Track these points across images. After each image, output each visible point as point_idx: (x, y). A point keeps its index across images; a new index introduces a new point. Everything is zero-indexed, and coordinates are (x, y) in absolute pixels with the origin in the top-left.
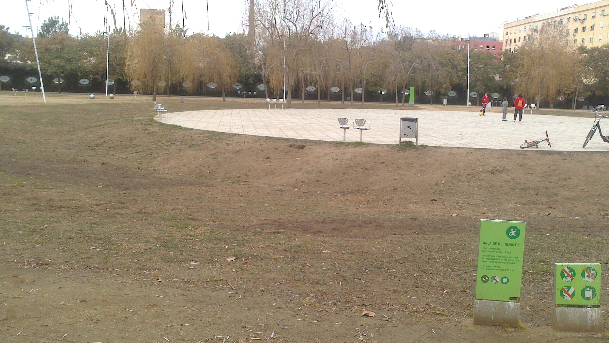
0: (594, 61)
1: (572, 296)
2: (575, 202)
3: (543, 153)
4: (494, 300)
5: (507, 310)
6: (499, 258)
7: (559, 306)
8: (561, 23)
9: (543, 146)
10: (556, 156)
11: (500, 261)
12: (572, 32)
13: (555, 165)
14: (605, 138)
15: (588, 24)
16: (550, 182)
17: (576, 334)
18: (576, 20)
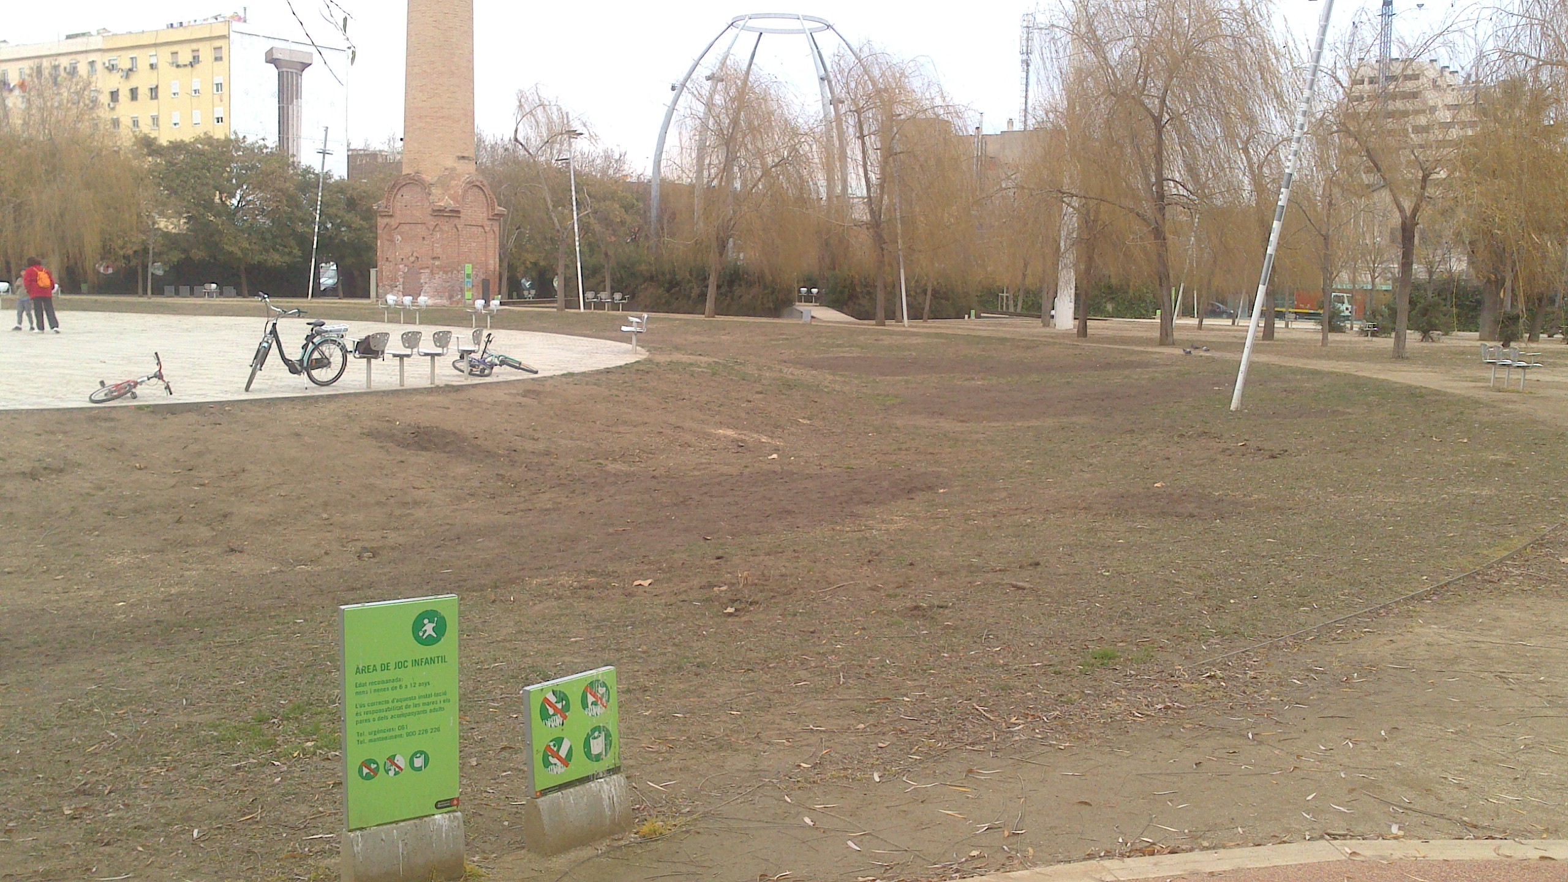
0: (179, 173)
1: (566, 762)
2: (279, 528)
3: (156, 410)
4: (397, 822)
5: (435, 837)
6: (399, 704)
7: (544, 792)
8: (73, 71)
9: (151, 394)
10: (192, 417)
11: (404, 711)
12: (105, 99)
13: (196, 440)
14: (293, 363)
15: (143, 80)
16: (201, 485)
17: (586, 853)
18: (111, 68)
